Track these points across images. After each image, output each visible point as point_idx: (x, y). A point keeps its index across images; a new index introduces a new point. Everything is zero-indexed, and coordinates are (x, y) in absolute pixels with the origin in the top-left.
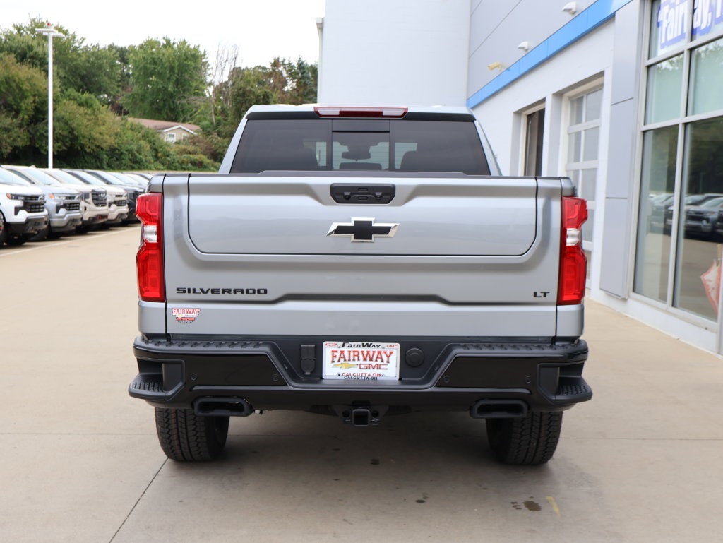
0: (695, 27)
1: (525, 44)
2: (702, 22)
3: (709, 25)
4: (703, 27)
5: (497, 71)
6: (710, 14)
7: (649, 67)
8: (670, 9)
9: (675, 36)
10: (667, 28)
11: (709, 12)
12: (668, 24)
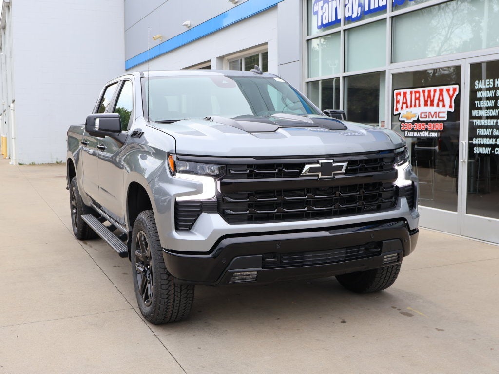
0: (347, 16)
1: (188, 23)
2: (353, 13)
3: (359, 15)
4: (354, 16)
5: (158, 42)
6: (360, 8)
7: (308, 41)
8: (324, 4)
9: (330, 21)
10: (322, 16)
11: (358, 7)
12: (323, 13)
